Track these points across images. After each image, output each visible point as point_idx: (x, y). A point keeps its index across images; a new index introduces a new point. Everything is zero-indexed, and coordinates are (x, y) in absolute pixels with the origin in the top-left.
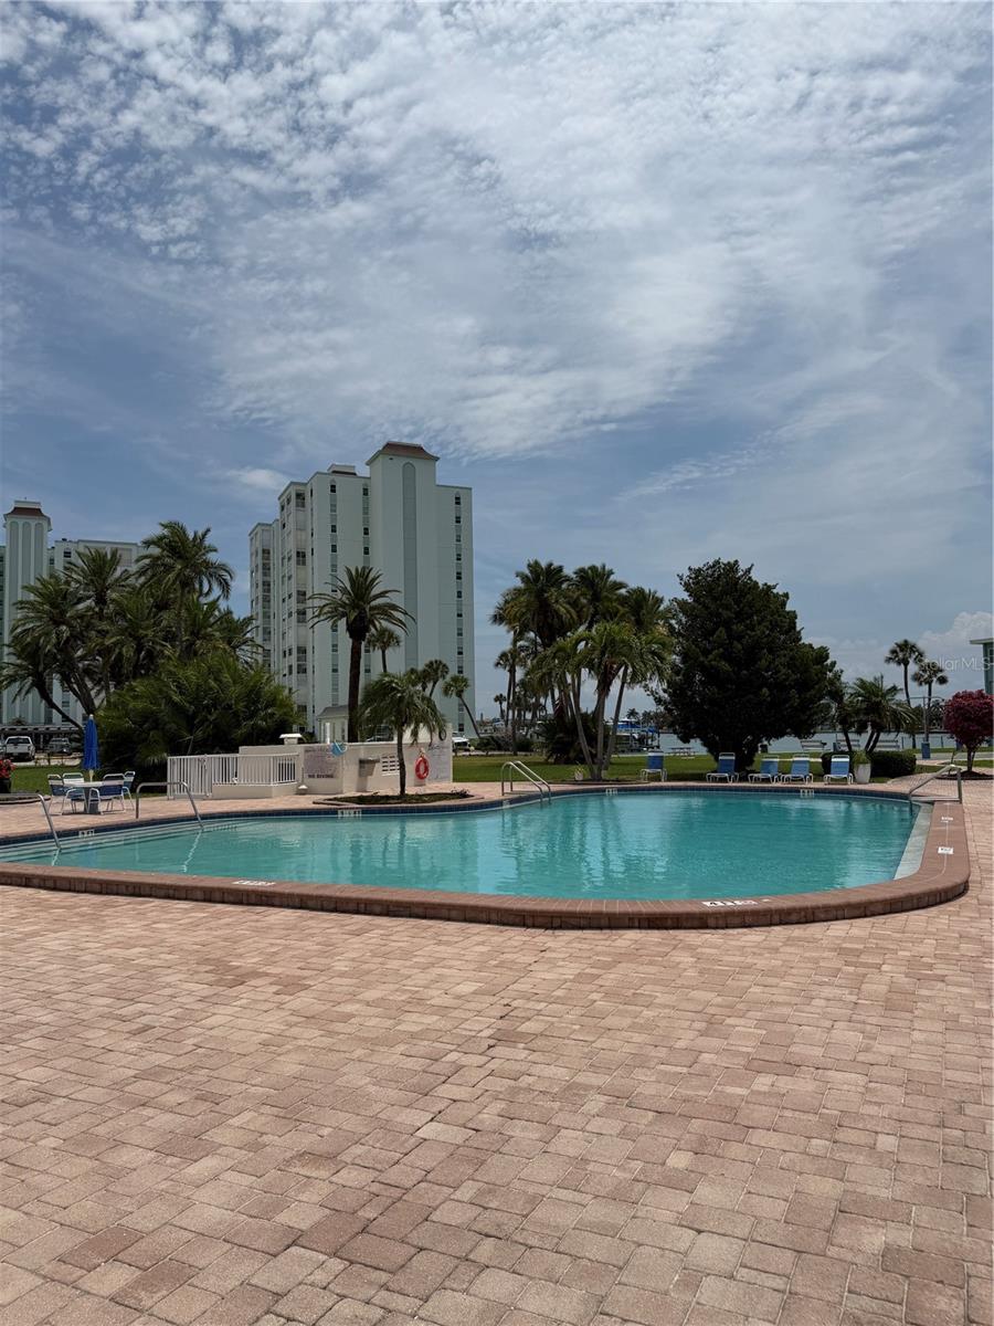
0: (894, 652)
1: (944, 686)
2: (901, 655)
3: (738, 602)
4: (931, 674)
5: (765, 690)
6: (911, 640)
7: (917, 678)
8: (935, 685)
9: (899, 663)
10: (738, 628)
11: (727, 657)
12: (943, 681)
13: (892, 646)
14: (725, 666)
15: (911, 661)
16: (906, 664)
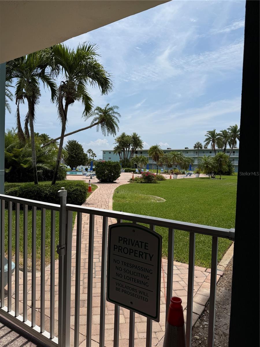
0: (88, 151)
1: (96, 157)
2: (89, 151)
3: (77, 147)
4: (94, 155)
5: (80, 159)
6: (91, 149)
7: (91, 156)
8: (94, 157)
9: (89, 153)
10: (76, 150)
11: (75, 154)
12: (96, 156)
13: (88, 150)
14: (75, 156)
15: (91, 153)
16: (90, 153)
